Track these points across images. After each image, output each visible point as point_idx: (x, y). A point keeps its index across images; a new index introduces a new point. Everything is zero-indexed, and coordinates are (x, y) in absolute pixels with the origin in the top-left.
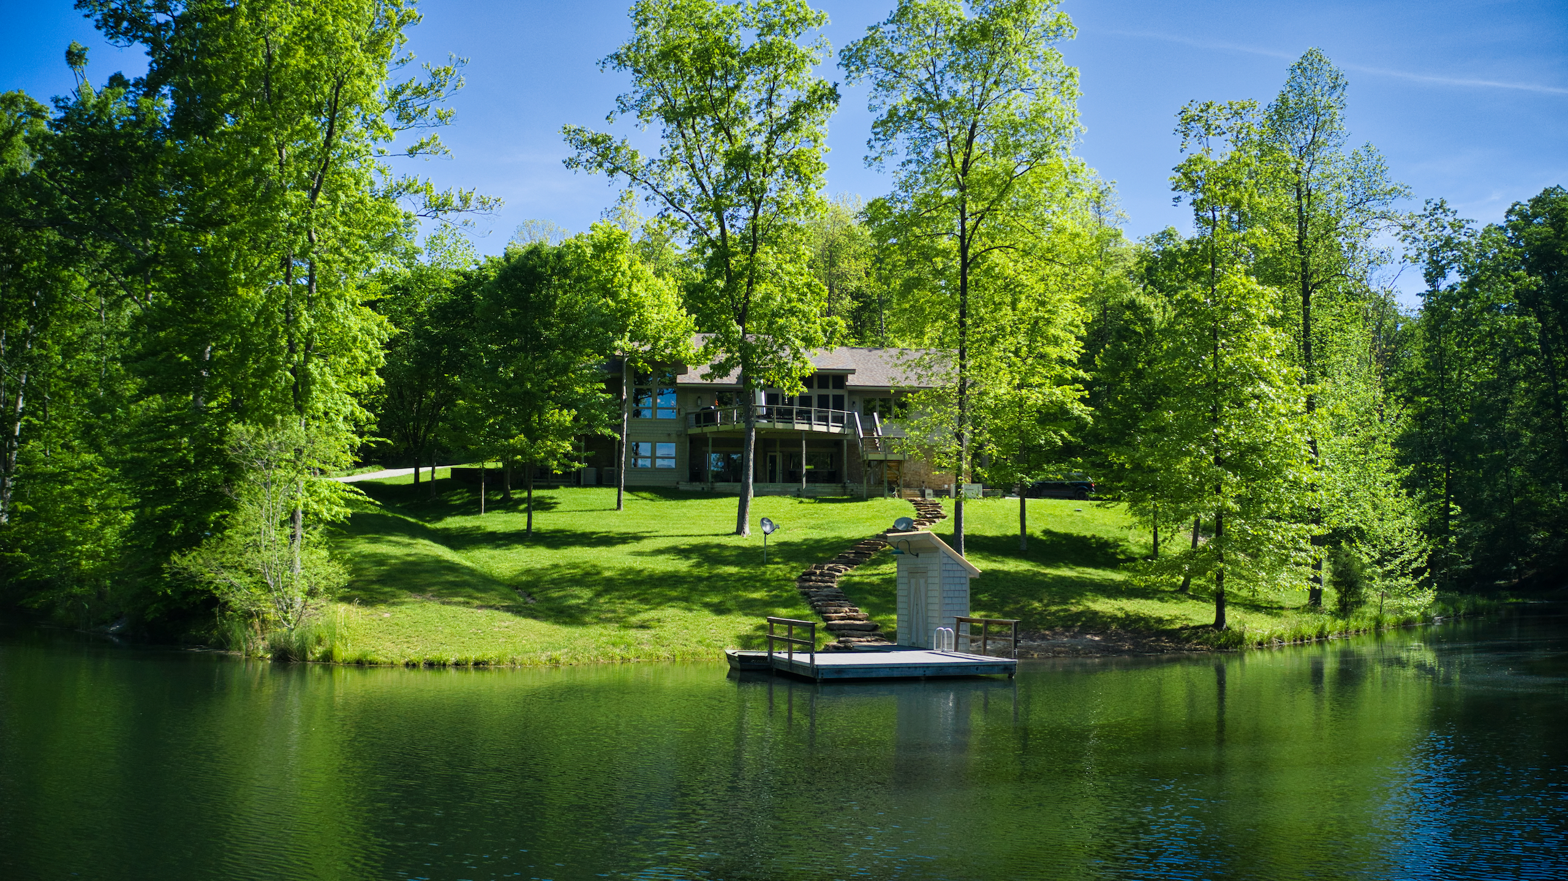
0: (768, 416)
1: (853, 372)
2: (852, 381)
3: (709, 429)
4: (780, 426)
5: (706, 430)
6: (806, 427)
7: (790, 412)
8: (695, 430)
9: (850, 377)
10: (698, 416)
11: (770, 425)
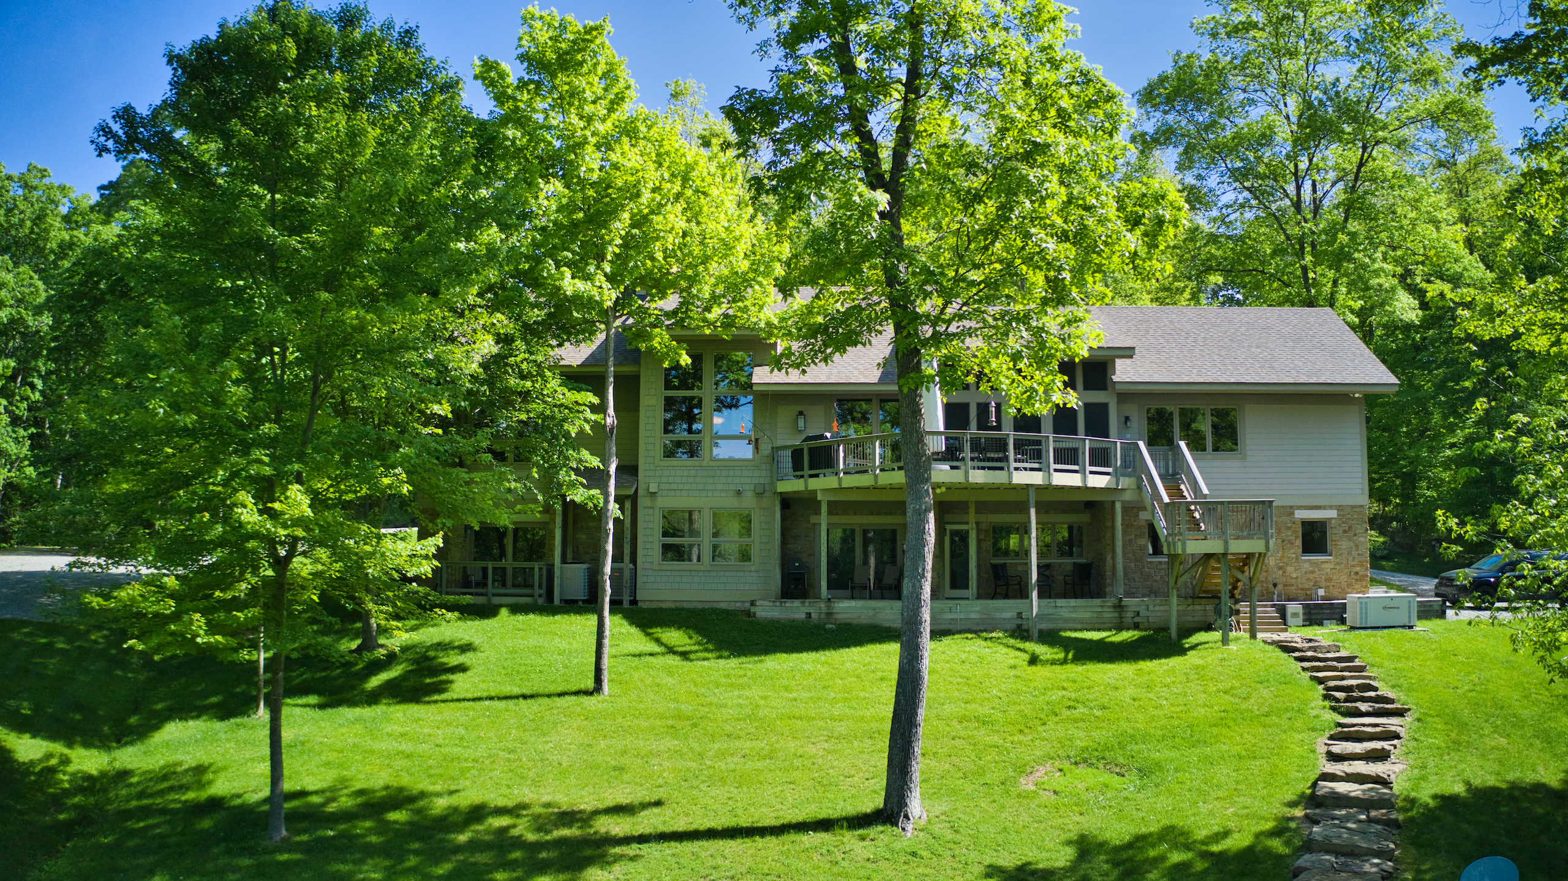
0: (951, 454)
1: (1128, 353)
2: (1124, 372)
3: (822, 484)
4: (978, 477)
5: (814, 484)
6: (1036, 478)
7: (1002, 445)
8: (792, 485)
9: (1120, 364)
10: (797, 454)
11: (957, 477)
